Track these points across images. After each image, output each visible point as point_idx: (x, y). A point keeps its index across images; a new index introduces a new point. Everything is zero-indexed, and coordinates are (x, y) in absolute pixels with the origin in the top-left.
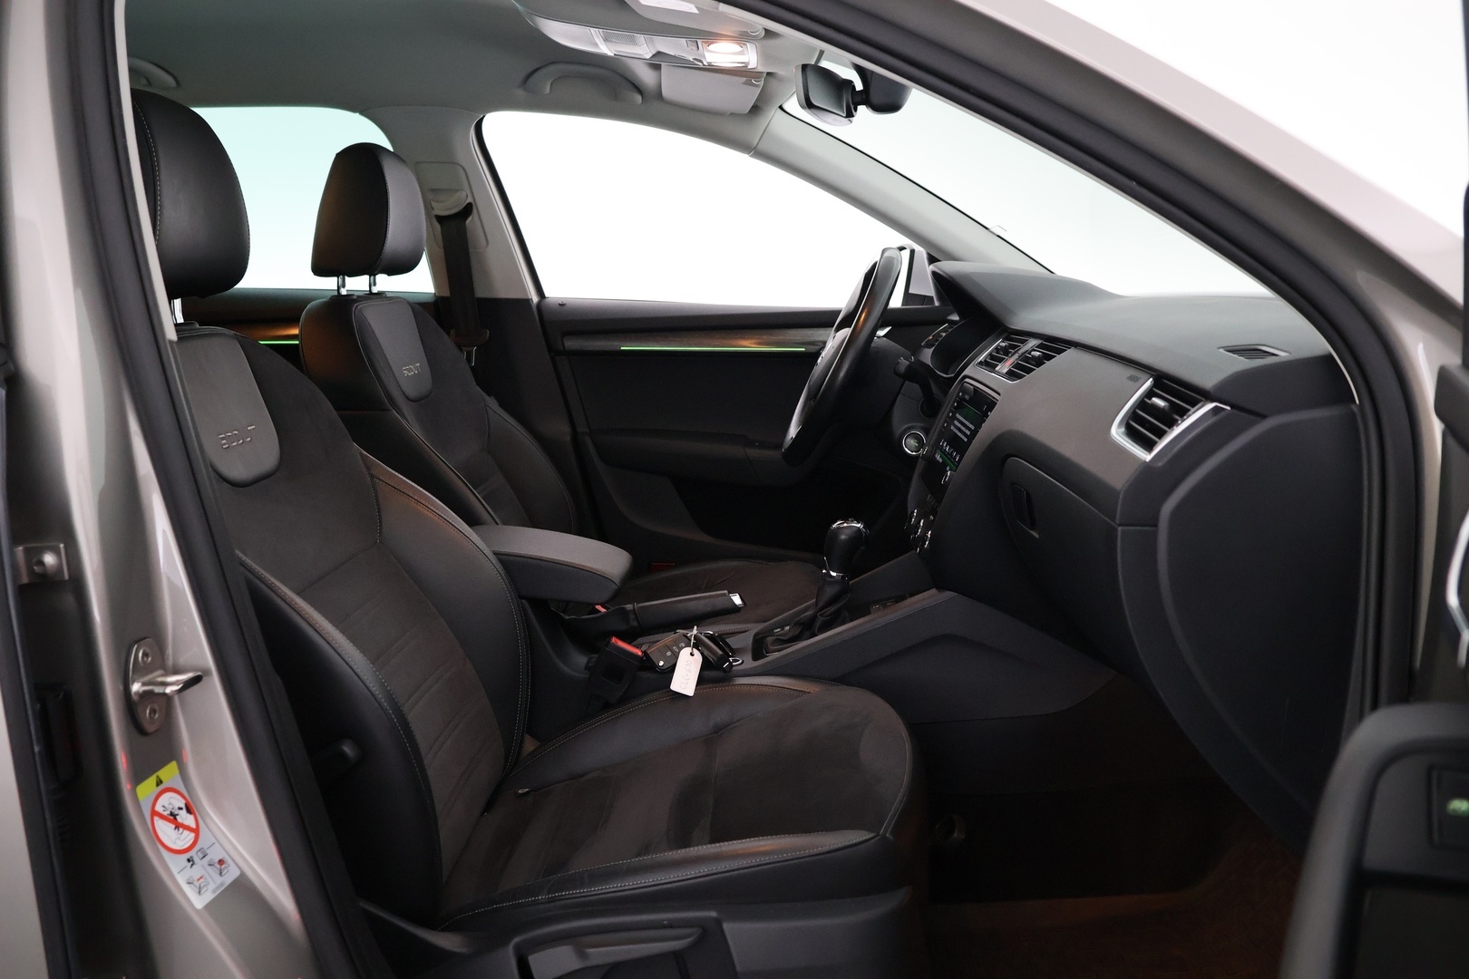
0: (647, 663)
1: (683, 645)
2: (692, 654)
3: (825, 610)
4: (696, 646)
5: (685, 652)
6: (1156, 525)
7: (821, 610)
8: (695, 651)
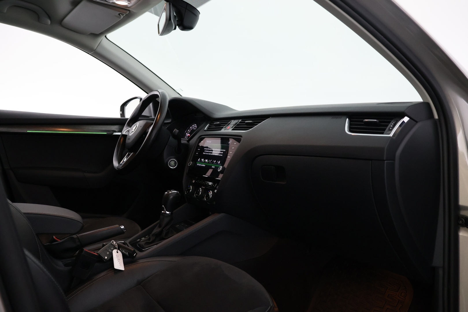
0: (100, 258)
1: (113, 248)
2: (117, 252)
3: (165, 228)
4: (119, 249)
5: (115, 252)
6: (394, 160)
7: (164, 228)
8: (119, 251)
